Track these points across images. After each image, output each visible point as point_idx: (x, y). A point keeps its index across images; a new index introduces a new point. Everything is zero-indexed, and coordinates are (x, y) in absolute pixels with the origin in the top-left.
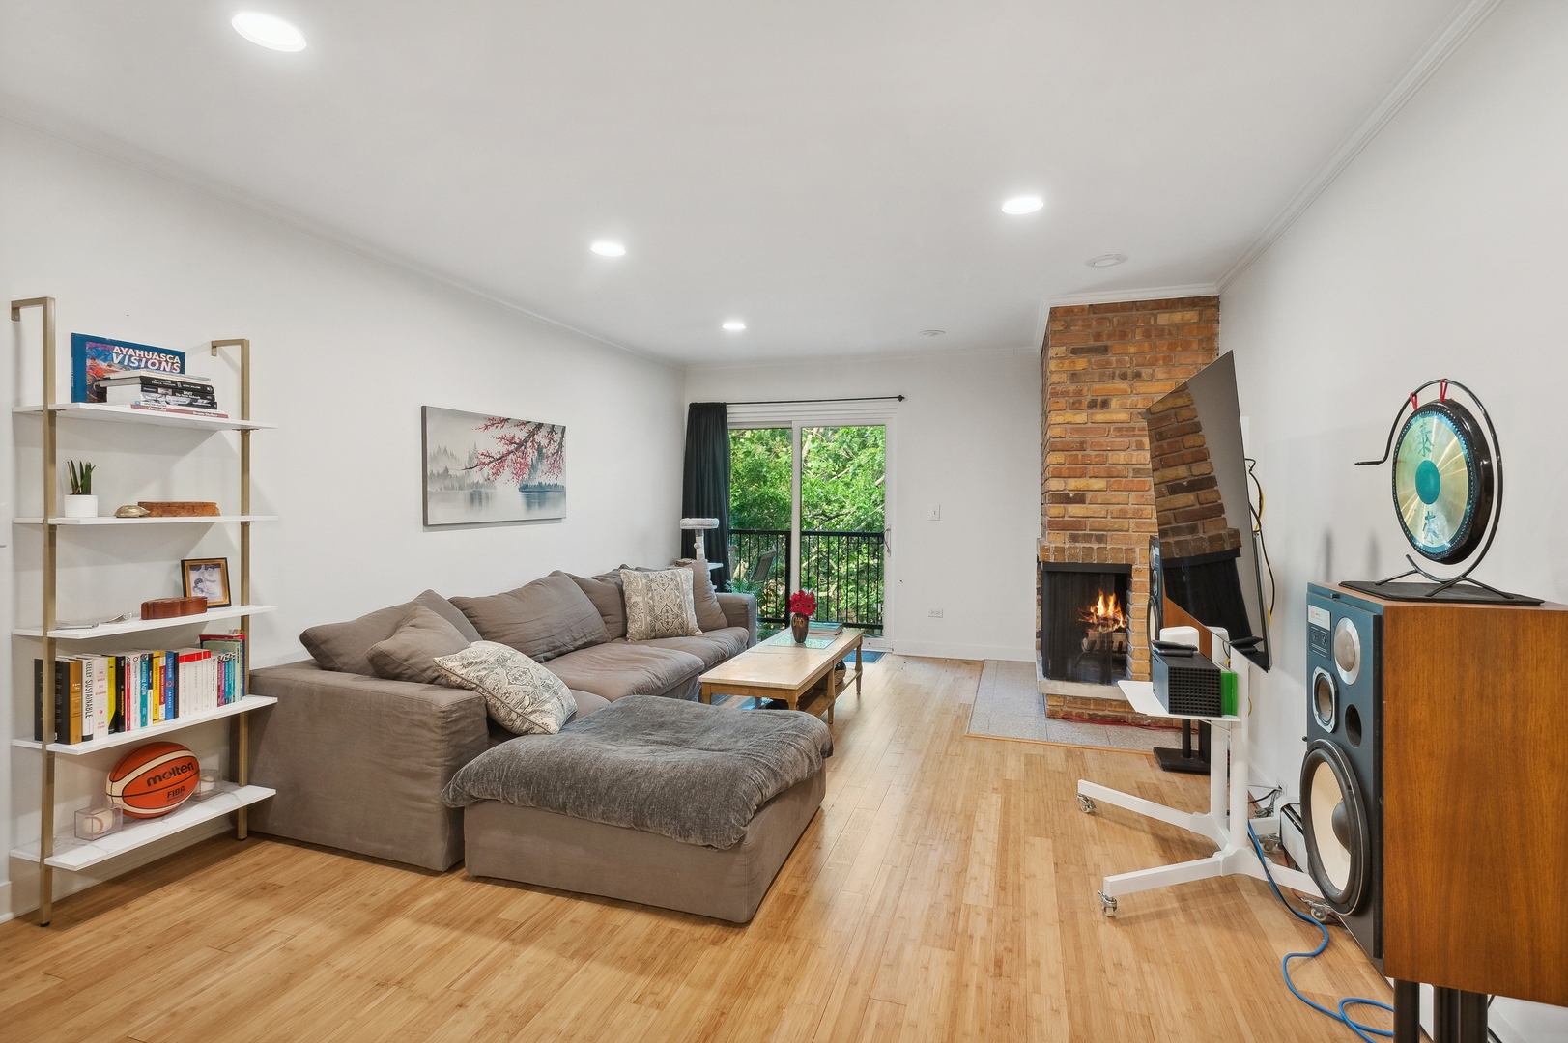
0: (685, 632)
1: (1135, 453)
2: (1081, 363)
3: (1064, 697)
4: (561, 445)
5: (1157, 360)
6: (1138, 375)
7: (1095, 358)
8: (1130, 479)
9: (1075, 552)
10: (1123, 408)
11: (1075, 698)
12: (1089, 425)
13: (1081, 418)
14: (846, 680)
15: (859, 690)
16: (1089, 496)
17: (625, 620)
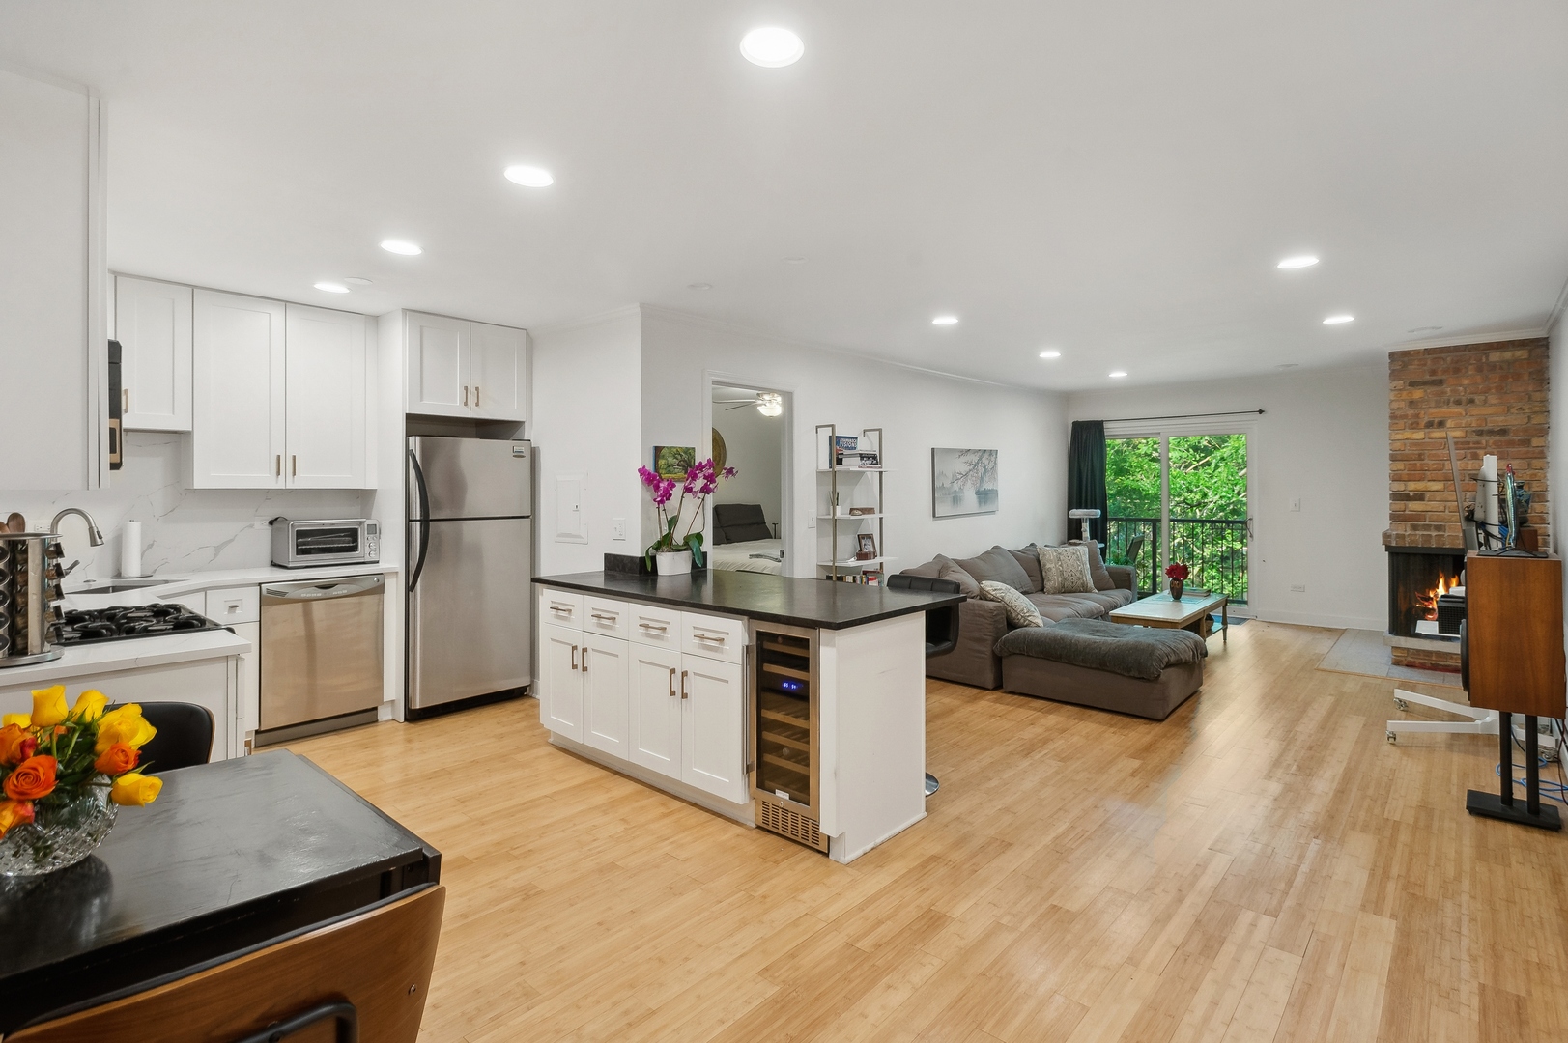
0: (1085, 590)
1: (1470, 462)
2: (1418, 394)
3: (1408, 649)
4: (995, 463)
5: (1490, 390)
6: (1472, 401)
7: (1431, 389)
8: (1466, 482)
9: (1413, 537)
10: (1457, 427)
11: (1418, 651)
12: (1427, 440)
13: (1419, 435)
14: (1214, 628)
15: (1225, 639)
16: (1428, 495)
17: (1043, 580)
